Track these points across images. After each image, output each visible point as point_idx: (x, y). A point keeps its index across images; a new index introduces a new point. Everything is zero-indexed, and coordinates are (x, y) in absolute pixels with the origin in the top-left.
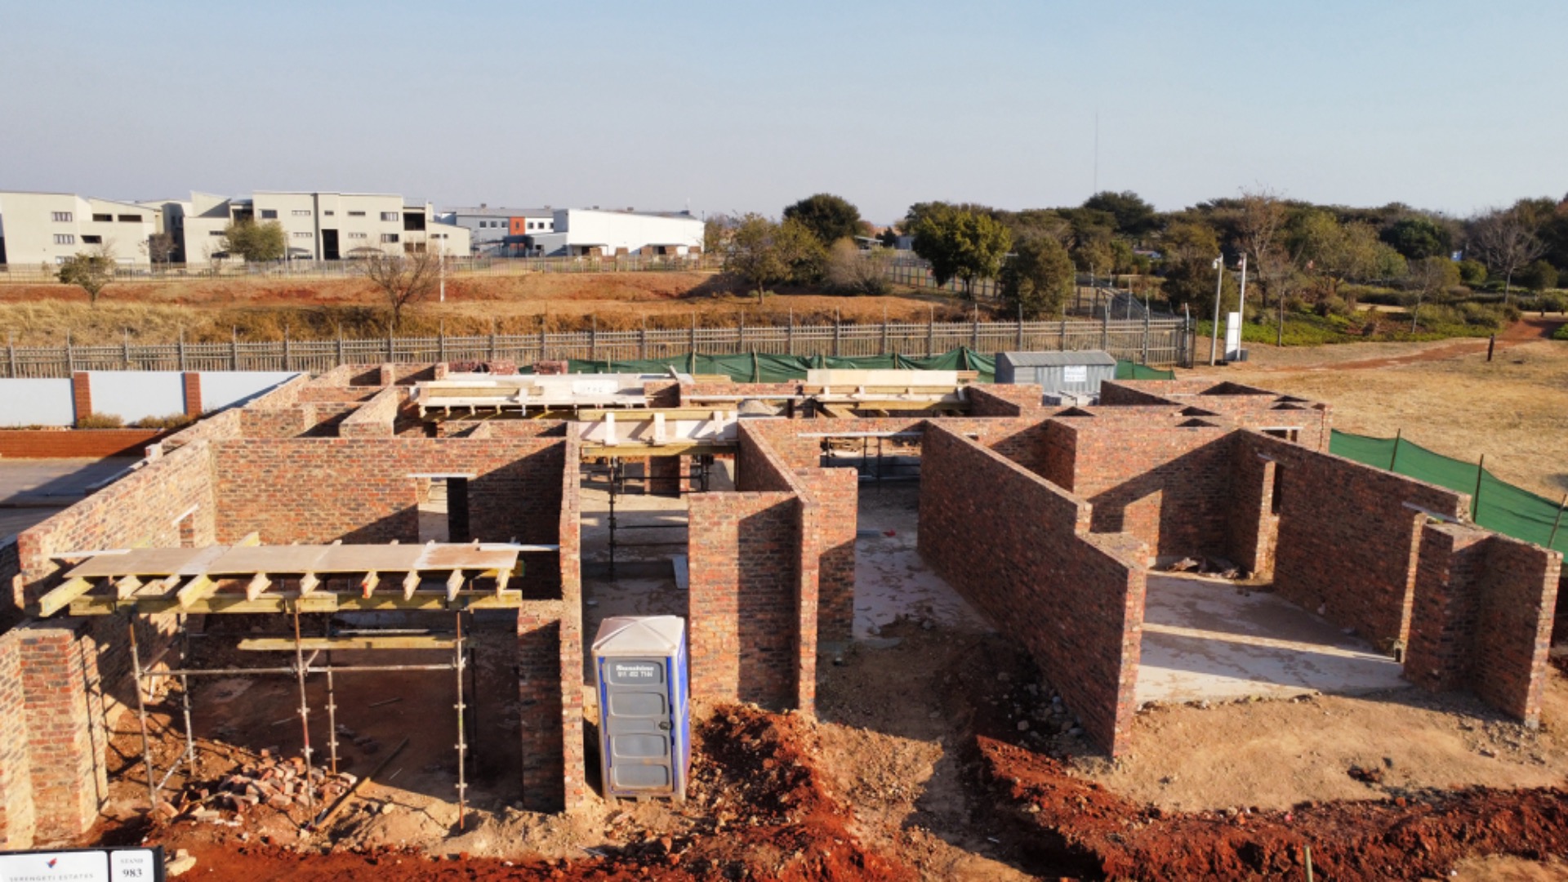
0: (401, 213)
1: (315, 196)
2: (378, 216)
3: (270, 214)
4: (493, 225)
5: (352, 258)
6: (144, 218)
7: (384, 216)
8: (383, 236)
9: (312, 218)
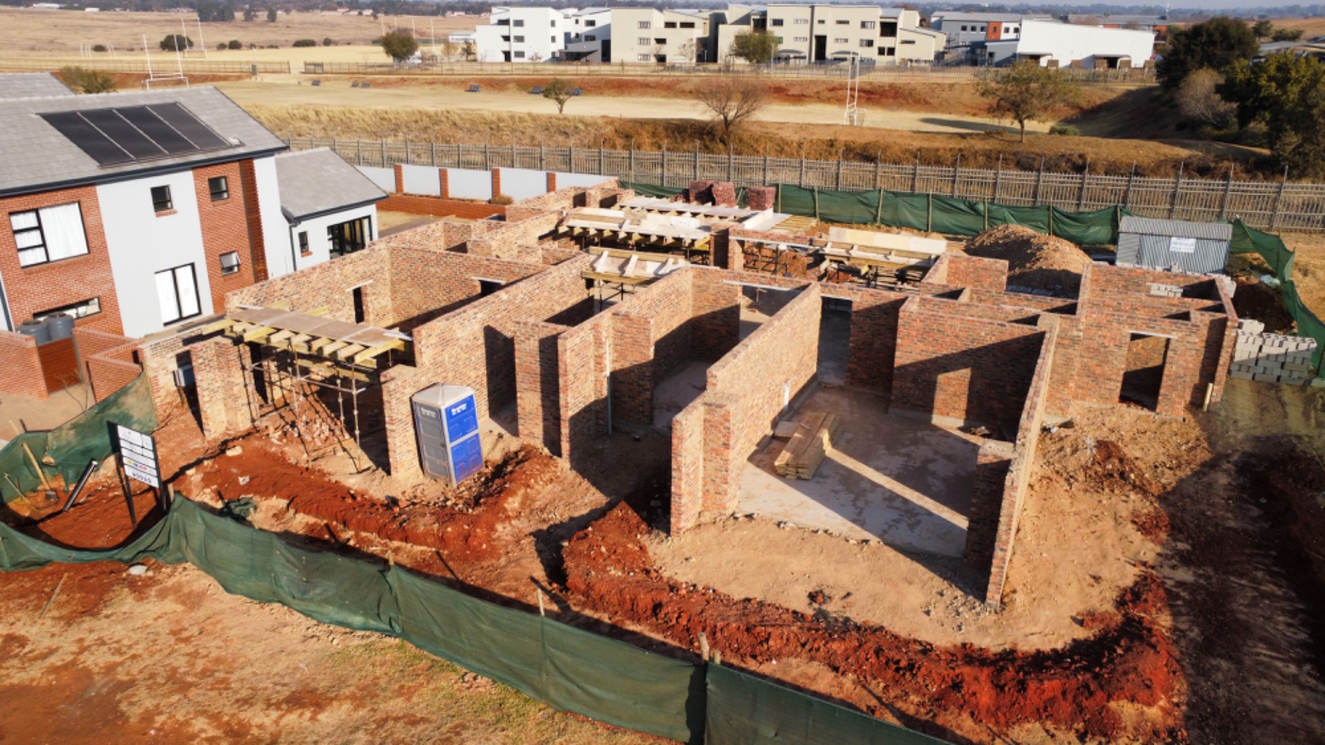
0: (878, 22)
1: (813, 7)
2: (859, 24)
3: (778, 23)
4: (973, 29)
5: (836, 59)
6: (696, 25)
7: (863, 25)
8: (862, 40)
9: (808, 26)
